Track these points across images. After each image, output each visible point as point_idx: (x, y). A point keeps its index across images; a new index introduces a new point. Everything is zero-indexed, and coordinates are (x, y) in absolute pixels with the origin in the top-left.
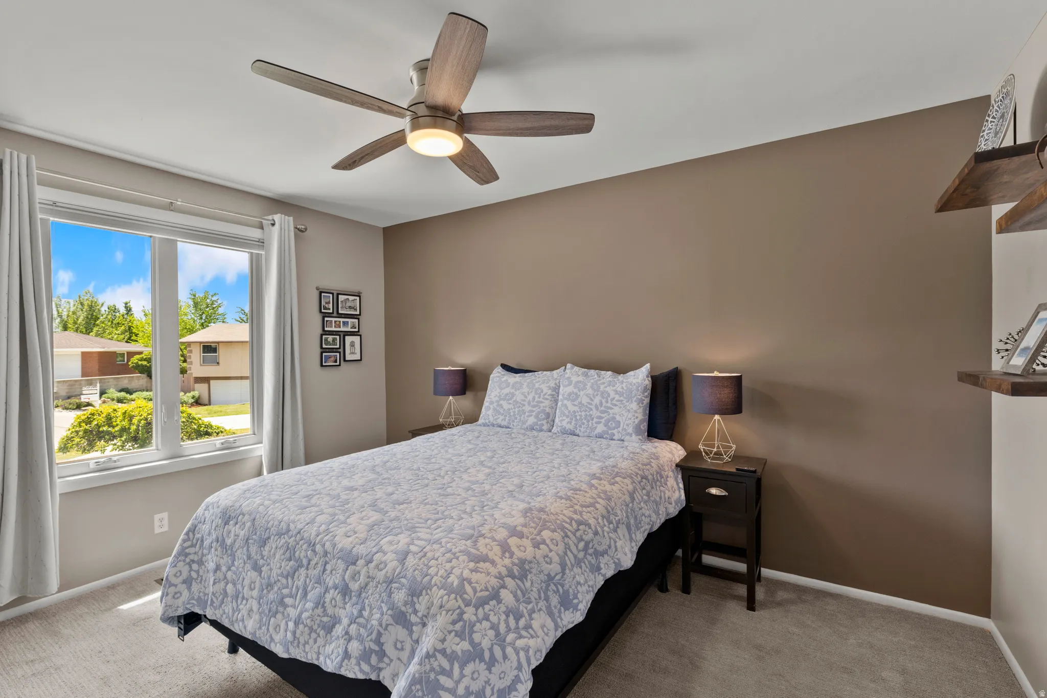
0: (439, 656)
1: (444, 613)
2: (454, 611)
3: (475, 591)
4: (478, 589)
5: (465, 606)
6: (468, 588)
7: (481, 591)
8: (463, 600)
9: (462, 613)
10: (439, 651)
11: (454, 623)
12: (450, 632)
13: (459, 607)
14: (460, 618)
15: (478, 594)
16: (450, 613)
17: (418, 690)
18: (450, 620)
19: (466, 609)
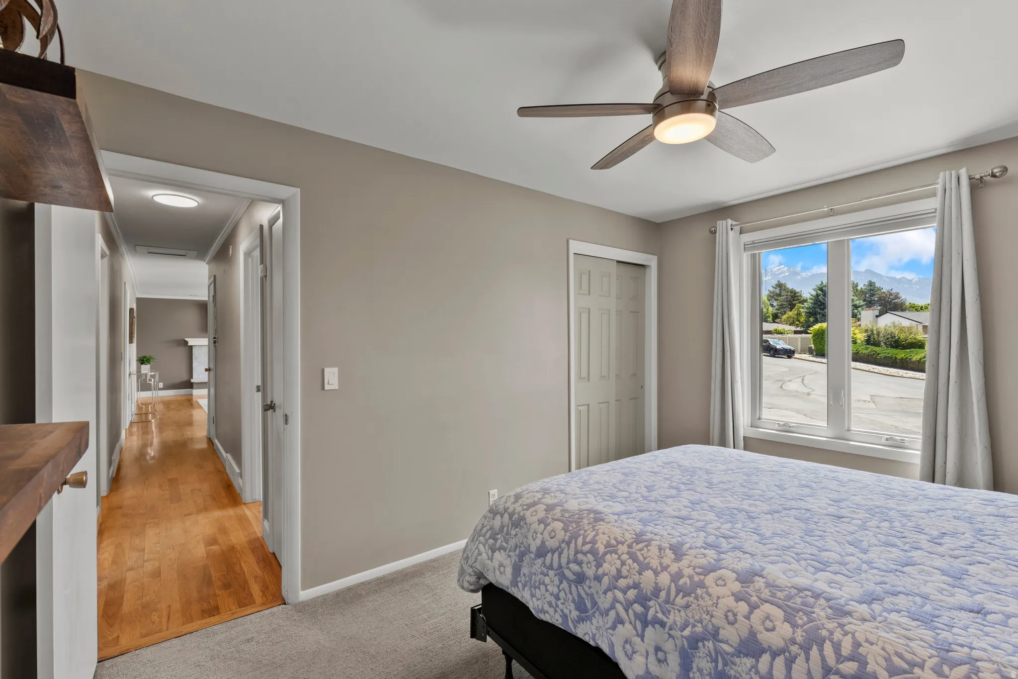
0: (594, 533)
1: (622, 532)
2: (623, 538)
3: (641, 550)
4: (642, 552)
5: (627, 545)
6: (641, 546)
7: (642, 555)
8: (632, 543)
9: (623, 543)
10: (597, 532)
11: (615, 539)
12: (609, 537)
13: (626, 541)
14: (618, 543)
15: (638, 553)
16: (622, 535)
17: (572, 527)
18: (616, 536)
19: (625, 545)
